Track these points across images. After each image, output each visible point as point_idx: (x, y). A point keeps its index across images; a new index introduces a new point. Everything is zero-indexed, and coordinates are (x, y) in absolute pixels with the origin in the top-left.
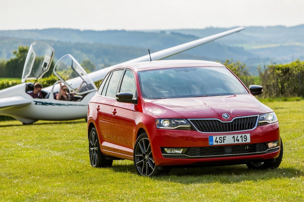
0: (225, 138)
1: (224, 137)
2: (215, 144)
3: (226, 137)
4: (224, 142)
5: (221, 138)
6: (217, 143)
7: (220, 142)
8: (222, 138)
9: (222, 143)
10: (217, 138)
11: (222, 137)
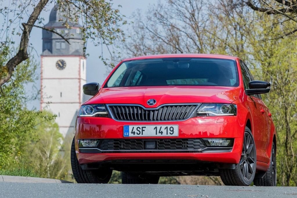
0: (144, 129)
1: (142, 128)
2: (131, 135)
3: (145, 127)
4: (142, 134)
5: (138, 129)
6: (134, 134)
7: (137, 133)
8: (140, 129)
9: (141, 135)
10: (133, 128)
11: (141, 126)
